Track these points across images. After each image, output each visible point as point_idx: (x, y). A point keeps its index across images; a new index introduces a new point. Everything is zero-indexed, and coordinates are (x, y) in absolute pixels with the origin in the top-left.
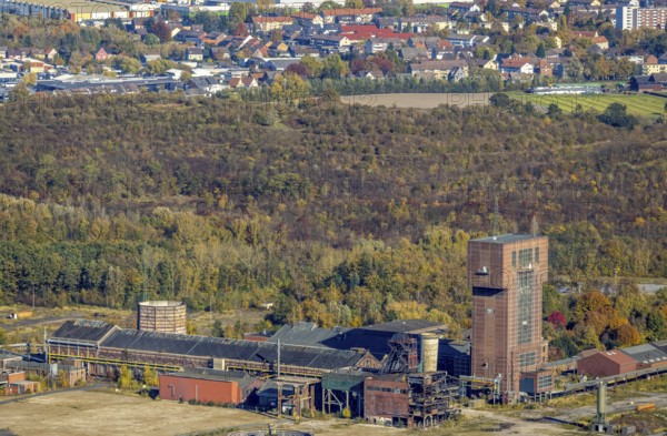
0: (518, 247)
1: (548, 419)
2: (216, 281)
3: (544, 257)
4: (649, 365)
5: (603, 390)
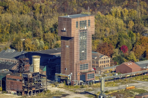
0: (79, 20)
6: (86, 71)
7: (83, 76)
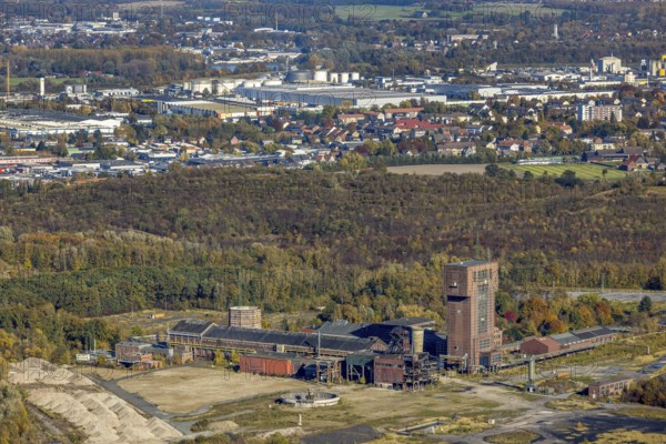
0: (478, 268)
1: (497, 384)
2: (288, 292)
3: (495, 275)
4: (568, 347)
5: (532, 364)
6: (487, 350)
7: (485, 359)
